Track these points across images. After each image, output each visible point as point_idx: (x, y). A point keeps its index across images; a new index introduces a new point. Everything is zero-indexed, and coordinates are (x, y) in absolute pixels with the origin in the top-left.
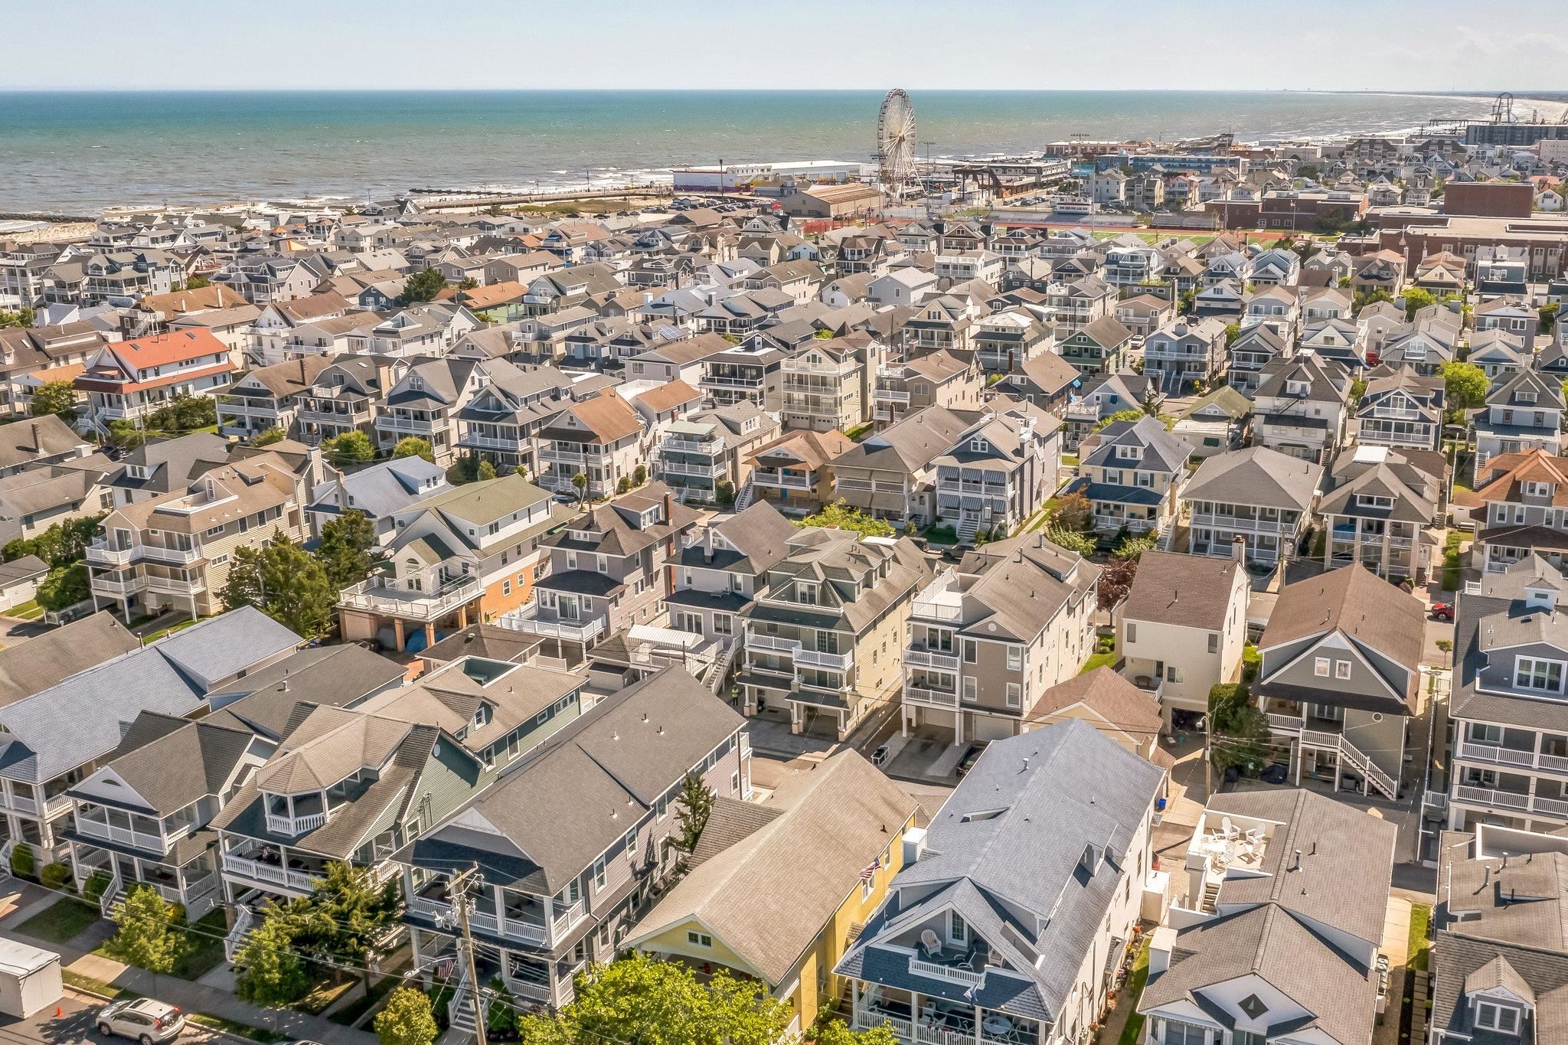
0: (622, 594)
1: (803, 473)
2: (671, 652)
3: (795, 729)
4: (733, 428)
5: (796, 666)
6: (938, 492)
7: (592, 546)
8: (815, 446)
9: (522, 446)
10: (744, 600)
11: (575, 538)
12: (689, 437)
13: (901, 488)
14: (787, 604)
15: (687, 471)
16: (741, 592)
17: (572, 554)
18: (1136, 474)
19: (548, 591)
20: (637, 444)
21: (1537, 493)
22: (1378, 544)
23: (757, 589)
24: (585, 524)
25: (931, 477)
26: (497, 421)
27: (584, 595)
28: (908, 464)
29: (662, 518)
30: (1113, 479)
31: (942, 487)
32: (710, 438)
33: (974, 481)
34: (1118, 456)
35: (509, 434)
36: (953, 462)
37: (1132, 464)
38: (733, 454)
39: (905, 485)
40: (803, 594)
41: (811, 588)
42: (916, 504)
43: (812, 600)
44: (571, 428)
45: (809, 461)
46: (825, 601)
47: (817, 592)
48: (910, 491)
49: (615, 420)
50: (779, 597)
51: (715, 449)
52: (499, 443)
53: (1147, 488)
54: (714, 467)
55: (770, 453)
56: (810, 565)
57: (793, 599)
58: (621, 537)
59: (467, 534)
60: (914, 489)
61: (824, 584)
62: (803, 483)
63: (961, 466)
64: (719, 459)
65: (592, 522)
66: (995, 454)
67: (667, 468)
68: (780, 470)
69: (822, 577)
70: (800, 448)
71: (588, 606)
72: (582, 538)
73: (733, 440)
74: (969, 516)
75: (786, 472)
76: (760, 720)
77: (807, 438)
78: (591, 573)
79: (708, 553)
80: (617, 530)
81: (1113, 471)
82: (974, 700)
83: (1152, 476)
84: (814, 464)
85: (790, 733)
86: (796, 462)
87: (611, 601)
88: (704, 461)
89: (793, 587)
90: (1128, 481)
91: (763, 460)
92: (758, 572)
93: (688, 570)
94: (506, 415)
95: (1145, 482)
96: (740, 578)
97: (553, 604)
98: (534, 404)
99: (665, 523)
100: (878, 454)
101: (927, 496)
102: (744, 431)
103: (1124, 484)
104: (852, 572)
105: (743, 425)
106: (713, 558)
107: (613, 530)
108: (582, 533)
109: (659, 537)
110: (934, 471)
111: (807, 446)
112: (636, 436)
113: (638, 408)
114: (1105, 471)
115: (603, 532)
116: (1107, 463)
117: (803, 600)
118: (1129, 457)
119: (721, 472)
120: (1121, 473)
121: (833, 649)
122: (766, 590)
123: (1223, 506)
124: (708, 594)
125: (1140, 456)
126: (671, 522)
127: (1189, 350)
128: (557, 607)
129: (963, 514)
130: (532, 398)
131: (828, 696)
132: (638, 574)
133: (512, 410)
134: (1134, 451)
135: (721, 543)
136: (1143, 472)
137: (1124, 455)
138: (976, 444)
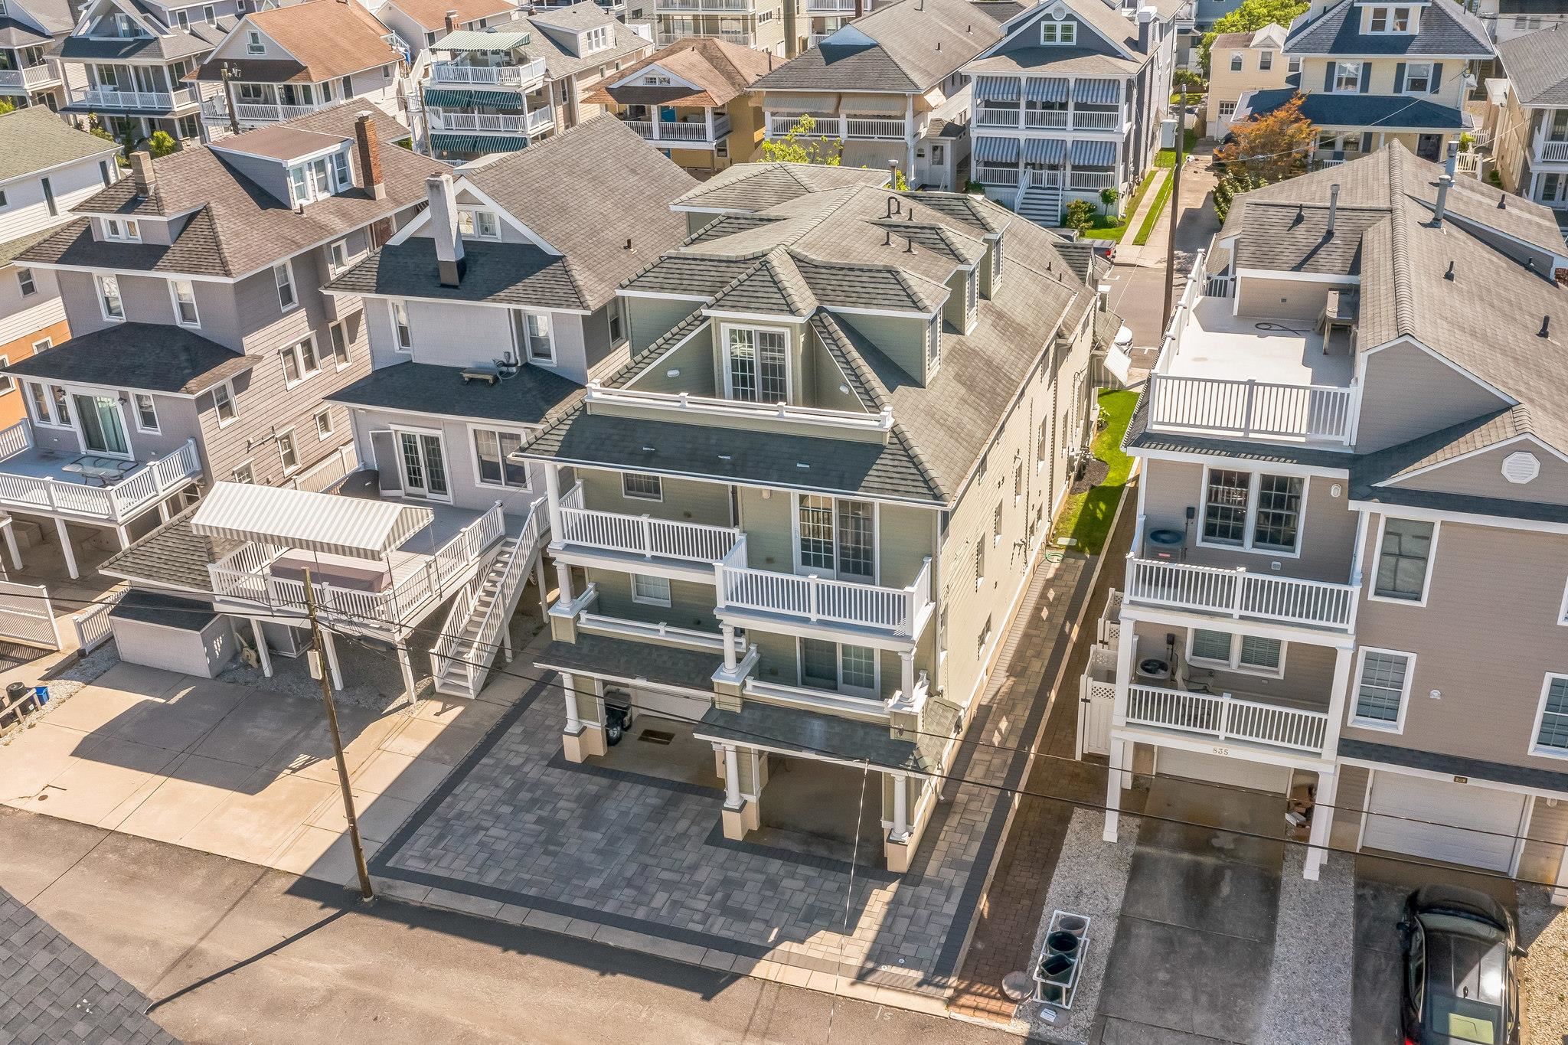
0: (242, 382)
1: (700, 113)
3: (734, 827)
4: (565, 45)
5: (730, 621)
6: (975, 133)
7: (147, 255)
8: (719, 63)
9: (180, 104)
10: (558, 385)
11: (106, 235)
12: (478, 58)
13: (900, 130)
14: (686, 406)
15: (477, 126)
16: (551, 363)
17: (107, 282)
18: (1401, 67)
19: (46, 383)
20: (392, 90)
23: (596, 353)
24: (125, 196)
25: (960, 106)
26: (126, 55)
27: (132, 391)
28: (915, 77)
29: (355, 180)
30: (1348, 82)
31: (982, 122)
32: (514, 58)
33: (1050, 105)
34: (1365, 28)
35: (153, 80)
36: (1006, 67)
37: (1399, 45)
38: (564, 89)
39: (908, 121)
40: (741, 365)
41: (772, 341)
42: (926, 162)
43: (774, 391)
44: (256, 56)
45: (712, 91)
46: (817, 392)
47: (792, 359)
48: (916, 135)
49: (344, 43)
50: (658, 382)
51: (529, 79)
52: (138, 99)
53: (1425, 96)
54: (528, 117)
55: (637, 81)
56: (761, 261)
57: (707, 385)
58: (225, 227)
60: (923, 131)
61: (814, 327)
62: (701, 134)
63: (1024, 73)
64: (538, 101)
65: (142, 188)
66: (1091, 44)
67: (438, 123)
68: (654, 110)
69: (805, 300)
70: (692, 66)
71: (148, 419)
72: (123, 237)
73: (565, 66)
74: (1036, 179)
75: (667, 115)
76: (616, 776)
77: (704, 51)
78: (155, 330)
79: (448, 254)
80: (218, 209)
81: (1350, 64)
82: (1395, 730)
83: (1438, 68)
84: (720, 94)
85: (716, 837)
86: (686, 92)
87: (203, 403)
88: (508, 105)
89: (706, 344)
90: (1382, 85)
91: (622, 94)
92: (594, 302)
93: (398, 308)
94: (142, 44)
95: (1418, 84)
96: (544, 320)
97: (65, 419)
98: (201, 25)
99: (365, 193)
100: (851, 60)
101: (948, 143)
102: (584, 51)
103: (1374, 90)
104: (913, 279)
105: (582, 37)
106: (462, 267)
107: (207, 209)
108: (121, 219)
109: (342, 227)
110: (969, 89)
111: (706, 65)
112: (386, 71)
113: (392, 26)
114: (1331, 66)
115: (173, 212)
116: (1340, 46)
117: (743, 387)
118: (1389, 30)
119: (543, 126)
120: (1367, 67)
121: (857, 564)
122: (621, 357)
124: (460, 373)
125: (1414, 27)
126: (380, 190)
128: (76, 426)
129: (1025, 179)
130: (196, 12)
132: (296, 326)
133: (153, 33)
134: (1402, 14)
135: (484, 223)
136: (1418, 61)
137: (1378, 25)
138: (1052, 28)
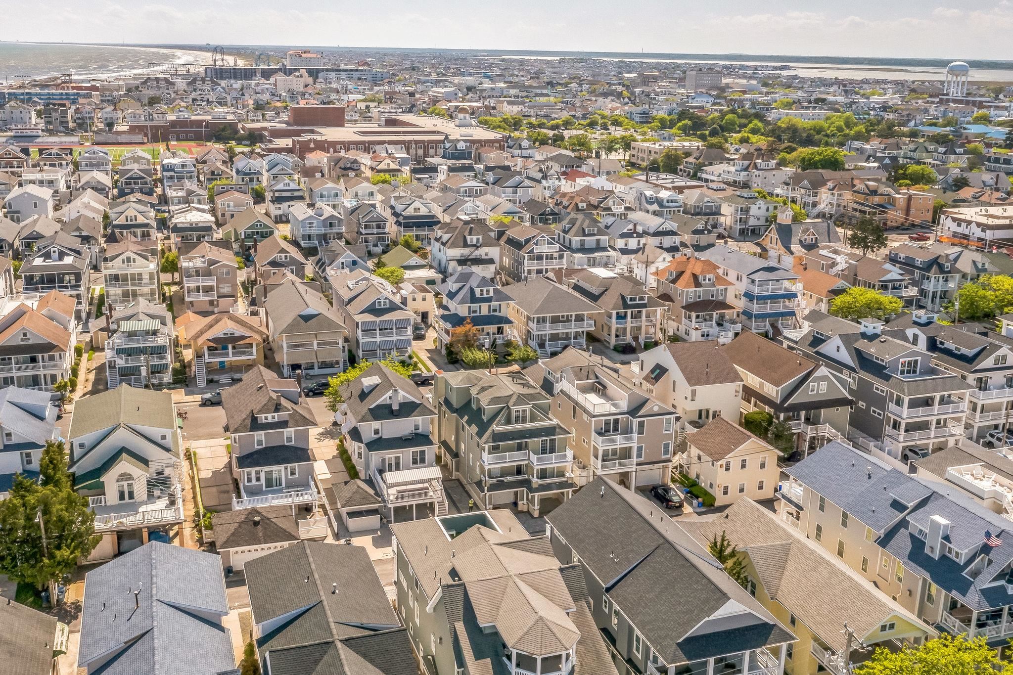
2: (409, 487)
3: (537, 514)
5: (536, 468)
6: (361, 341)
7: (283, 424)
13: (336, 343)
15: (142, 361)
17: (260, 435)
18: (490, 306)
21: (707, 281)
22: (638, 324)
27: (289, 465)
28: (341, 324)
30: (475, 312)
31: (363, 336)
33: (385, 329)
34: (478, 295)
36: (369, 317)
37: (489, 300)
39: (340, 340)
44: (25, 343)
46: (533, 419)
51: (166, 339)
53: (497, 314)
56: (515, 396)
58: (300, 412)
59: (159, 440)
63: (378, 319)
65: (279, 405)
66: (394, 307)
68: (230, 346)
71: (293, 473)
72: (270, 420)
77: (232, 319)
78: (280, 446)
79: (395, 407)
80: (294, 408)
81: (475, 306)
82: (642, 459)
83: (500, 306)
90: (484, 311)
93: (377, 425)
95: (495, 311)
97: (258, 480)
100: (315, 321)
103: (482, 314)
106: (399, 410)
107: (292, 408)
108: (270, 416)
114: (469, 307)
115: (291, 411)
116: (470, 301)
117: (517, 422)
118: (485, 295)
120: (480, 307)
123: (539, 318)
124: (401, 438)
125: (491, 294)
127: (331, 225)
128: (263, 481)
131: (560, 483)
134: (487, 291)
136: (494, 304)
137: (482, 294)
138: (380, 302)
